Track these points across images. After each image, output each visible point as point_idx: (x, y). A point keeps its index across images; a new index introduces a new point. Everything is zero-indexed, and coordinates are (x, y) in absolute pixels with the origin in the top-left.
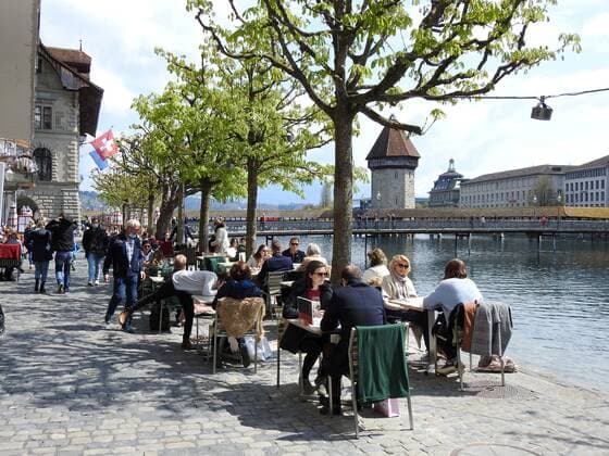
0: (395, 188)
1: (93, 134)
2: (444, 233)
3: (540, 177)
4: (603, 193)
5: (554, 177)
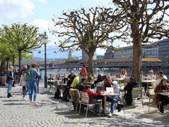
4: (156, 53)
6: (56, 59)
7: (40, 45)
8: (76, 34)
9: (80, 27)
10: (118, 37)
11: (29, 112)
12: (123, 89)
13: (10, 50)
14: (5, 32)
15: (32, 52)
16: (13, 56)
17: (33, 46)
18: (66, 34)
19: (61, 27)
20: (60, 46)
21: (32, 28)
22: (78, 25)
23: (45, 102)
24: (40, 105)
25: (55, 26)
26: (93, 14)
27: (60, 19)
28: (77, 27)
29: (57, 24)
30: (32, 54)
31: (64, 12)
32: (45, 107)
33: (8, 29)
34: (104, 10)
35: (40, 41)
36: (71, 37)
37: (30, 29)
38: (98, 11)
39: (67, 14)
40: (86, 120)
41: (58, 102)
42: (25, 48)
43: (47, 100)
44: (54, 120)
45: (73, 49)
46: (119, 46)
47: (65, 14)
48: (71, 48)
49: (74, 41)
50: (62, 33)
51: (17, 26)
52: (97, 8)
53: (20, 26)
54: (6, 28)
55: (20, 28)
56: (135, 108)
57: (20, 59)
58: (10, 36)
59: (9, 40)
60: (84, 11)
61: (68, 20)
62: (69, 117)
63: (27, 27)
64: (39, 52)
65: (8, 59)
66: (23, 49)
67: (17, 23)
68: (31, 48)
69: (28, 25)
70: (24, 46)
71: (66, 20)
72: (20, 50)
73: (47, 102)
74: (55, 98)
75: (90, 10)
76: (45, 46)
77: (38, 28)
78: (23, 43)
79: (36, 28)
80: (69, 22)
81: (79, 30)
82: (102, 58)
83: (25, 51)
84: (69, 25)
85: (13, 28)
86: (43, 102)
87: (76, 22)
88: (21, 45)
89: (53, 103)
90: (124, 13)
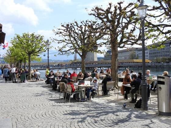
0: (91, 55)
1: (3, 43)
2: (104, 67)
3: (132, 51)
5: (136, 51)
6: (64, 61)
7: (45, 50)
8: (71, 41)
9: (75, 36)
10: (105, 43)
11: (30, 99)
12: (101, 82)
13: (22, 54)
14: (17, 40)
15: (39, 56)
16: (25, 59)
17: (40, 51)
18: (64, 42)
19: (60, 36)
20: (60, 50)
21: (39, 36)
22: (73, 34)
23: (44, 93)
24: (40, 94)
25: (56, 35)
26: (84, 26)
27: (59, 29)
28: (73, 36)
29: (57, 34)
30: (39, 57)
31: (62, 25)
32: (43, 96)
33: (20, 38)
34: (92, 23)
35: (45, 47)
36: (68, 43)
37: (37, 37)
38: (88, 24)
39: (64, 26)
40: (69, 104)
41: (54, 93)
42: (33, 52)
43: (46, 91)
44: (46, 104)
45: (70, 53)
46: (104, 50)
47: (63, 26)
48: (68, 52)
49: (71, 47)
50: (61, 41)
51: (26, 35)
52: (87, 21)
53: (29, 35)
54: (18, 37)
55: (29, 37)
56: (109, 96)
57: (29, 61)
58: (21, 43)
59: (20, 46)
60: (77, 23)
61: (66, 30)
62: (57, 102)
63: (34, 35)
64: (44, 56)
65: (21, 61)
66: (31, 53)
67: (27, 33)
68: (38, 52)
69: (35, 34)
70: (33, 50)
71: (64, 30)
72: (29, 54)
73: (46, 93)
74: (53, 90)
75: (81, 22)
76: (48, 50)
77: (43, 36)
78: (32, 48)
79: (42, 37)
80: (66, 32)
81: (74, 38)
82: (102, 59)
83: (33, 54)
84: (66, 34)
85: (24, 37)
86: (42, 93)
87: (72, 32)
88: (30, 50)
89: (50, 94)
90: (104, 26)
